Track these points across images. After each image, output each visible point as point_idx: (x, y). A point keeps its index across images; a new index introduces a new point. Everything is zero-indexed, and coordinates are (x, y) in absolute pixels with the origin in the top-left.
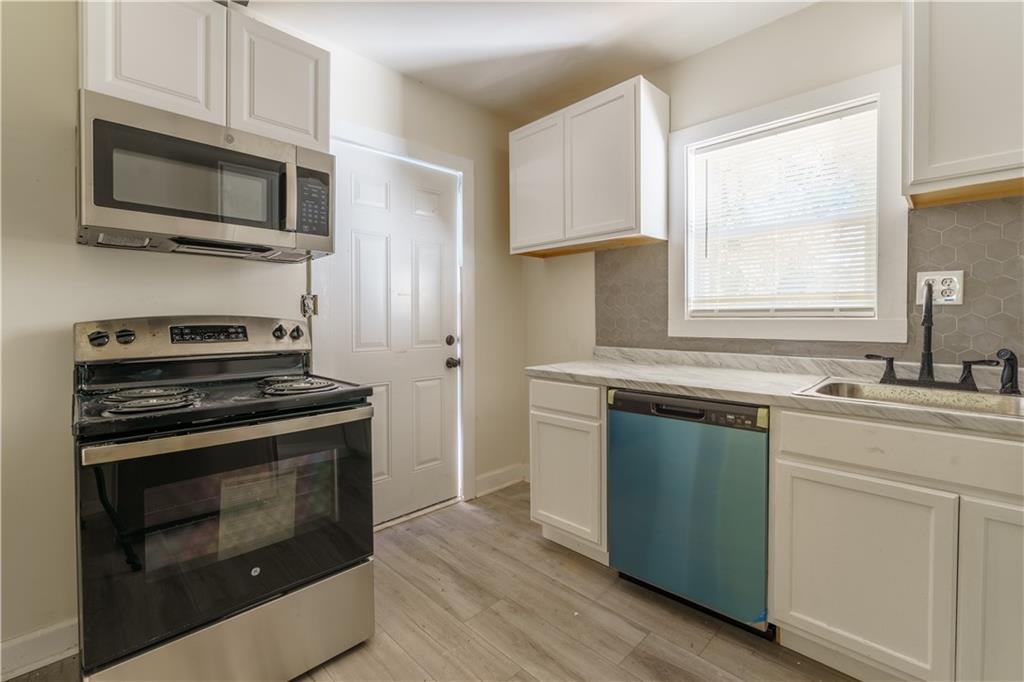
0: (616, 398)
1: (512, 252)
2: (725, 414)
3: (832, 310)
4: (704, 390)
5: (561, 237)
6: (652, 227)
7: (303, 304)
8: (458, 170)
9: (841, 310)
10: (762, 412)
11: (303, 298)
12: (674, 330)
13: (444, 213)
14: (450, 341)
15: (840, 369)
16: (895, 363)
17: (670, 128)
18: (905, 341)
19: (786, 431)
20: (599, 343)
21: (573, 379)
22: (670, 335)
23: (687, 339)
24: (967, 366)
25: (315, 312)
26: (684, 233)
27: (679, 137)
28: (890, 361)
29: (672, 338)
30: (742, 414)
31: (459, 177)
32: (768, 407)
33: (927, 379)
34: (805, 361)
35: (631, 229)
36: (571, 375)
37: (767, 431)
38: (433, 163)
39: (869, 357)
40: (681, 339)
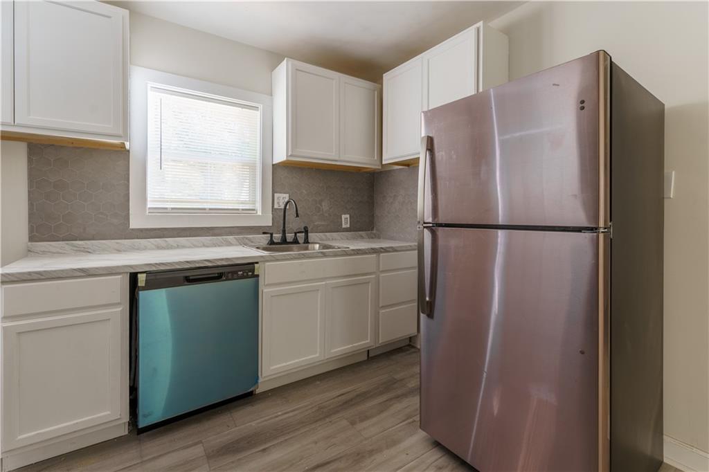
2: (236, 272)
3: (238, 210)
4: (222, 260)
9: (242, 210)
10: (256, 266)
12: (134, 224)
15: (247, 241)
16: (274, 235)
18: (271, 225)
20: (32, 238)
22: (131, 227)
24: (296, 233)
28: (272, 234)
29: (133, 229)
30: (246, 270)
33: (284, 241)
39: (264, 233)
40: (141, 230)
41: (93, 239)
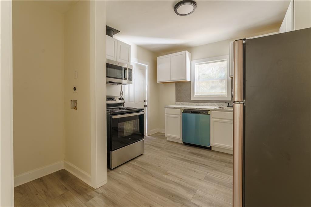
0: (184, 111)
1: (158, 82)
2: (203, 112)
3: (220, 95)
4: (200, 108)
5: (170, 80)
6: (188, 79)
7: (121, 94)
8: (147, 65)
9: (222, 95)
10: (209, 111)
11: (121, 92)
12: (192, 99)
13: (144, 74)
14: (145, 101)
15: (221, 105)
16: (229, 104)
17: (191, 60)
18: (231, 100)
19: (213, 114)
20: (176, 101)
21: (175, 108)
22: (191, 99)
23: (195, 100)
25: (123, 95)
26: (194, 80)
27: (193, 62)
28: (229, 103)
29: (192, 100)
30: (206, 112)
31: (147, 66)
32: (210, 111)
34: (216, 104)
35: (185, 79)
36: (174, 107)
37: (210, 114)
38: (142, 63)
39: (225, 103)
40: (193, 100)
41: (185, 102)
